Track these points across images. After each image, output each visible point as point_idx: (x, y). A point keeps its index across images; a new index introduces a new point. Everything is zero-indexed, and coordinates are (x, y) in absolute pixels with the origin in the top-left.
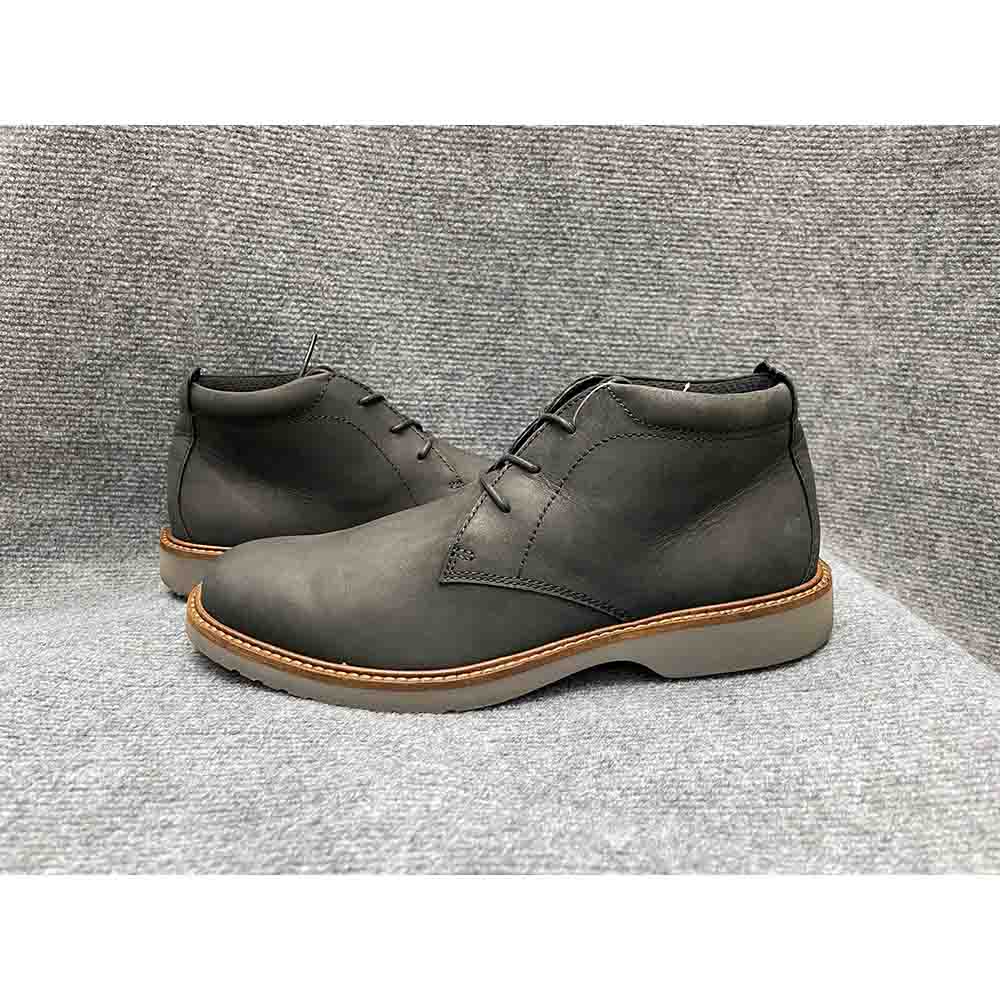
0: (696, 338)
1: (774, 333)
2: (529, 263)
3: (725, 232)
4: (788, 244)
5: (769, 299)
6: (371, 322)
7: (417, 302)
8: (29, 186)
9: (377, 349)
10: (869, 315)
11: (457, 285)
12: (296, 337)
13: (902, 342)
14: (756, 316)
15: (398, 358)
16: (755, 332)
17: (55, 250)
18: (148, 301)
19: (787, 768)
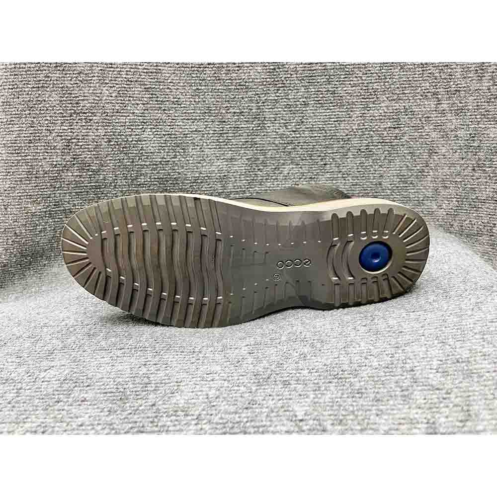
0: (356, 129)
1: (400, 123)
2: (266, 98)
3: (370, 71)
4: (405, 73)
5: (395, 104)
6: (188, 136)
7: (211, 123)
8: (14, 83)
9: (192, 149)
10: (452, 109)
11: (230, 113)
13: (471, 122)
14: (389, 114)
15: (203, 153)
16: (389, 123)
17: (30, 114)
19: (397, 355)
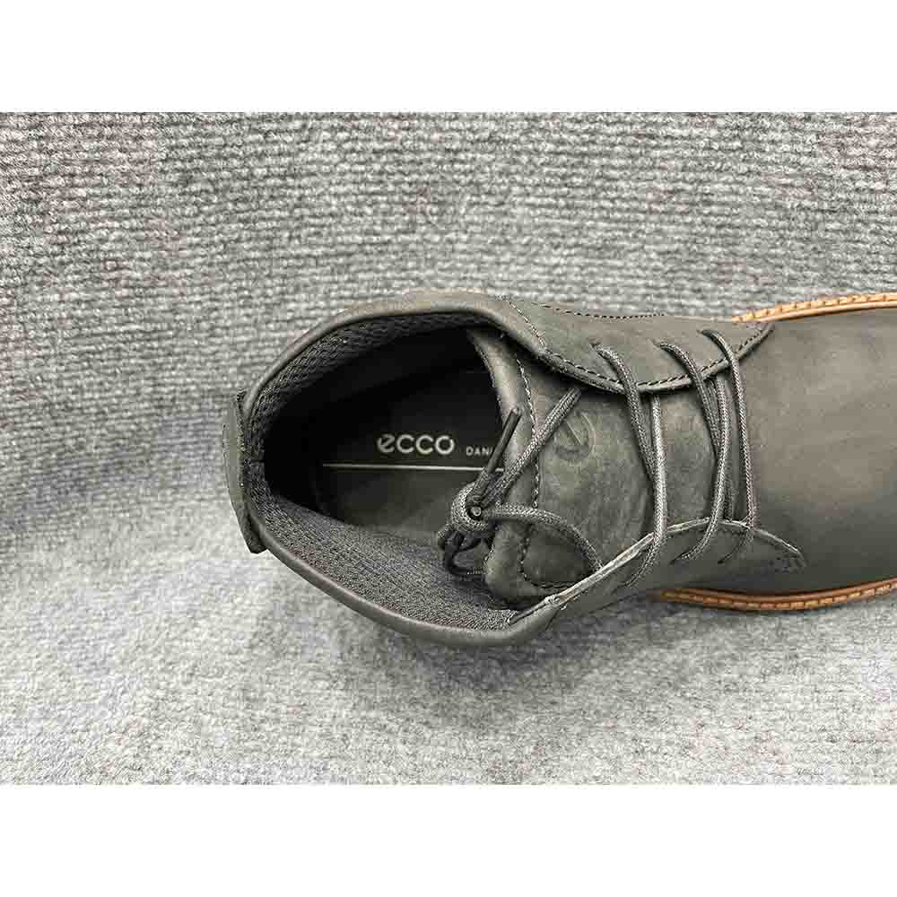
12: (336, 195)
18: (65, 162)
